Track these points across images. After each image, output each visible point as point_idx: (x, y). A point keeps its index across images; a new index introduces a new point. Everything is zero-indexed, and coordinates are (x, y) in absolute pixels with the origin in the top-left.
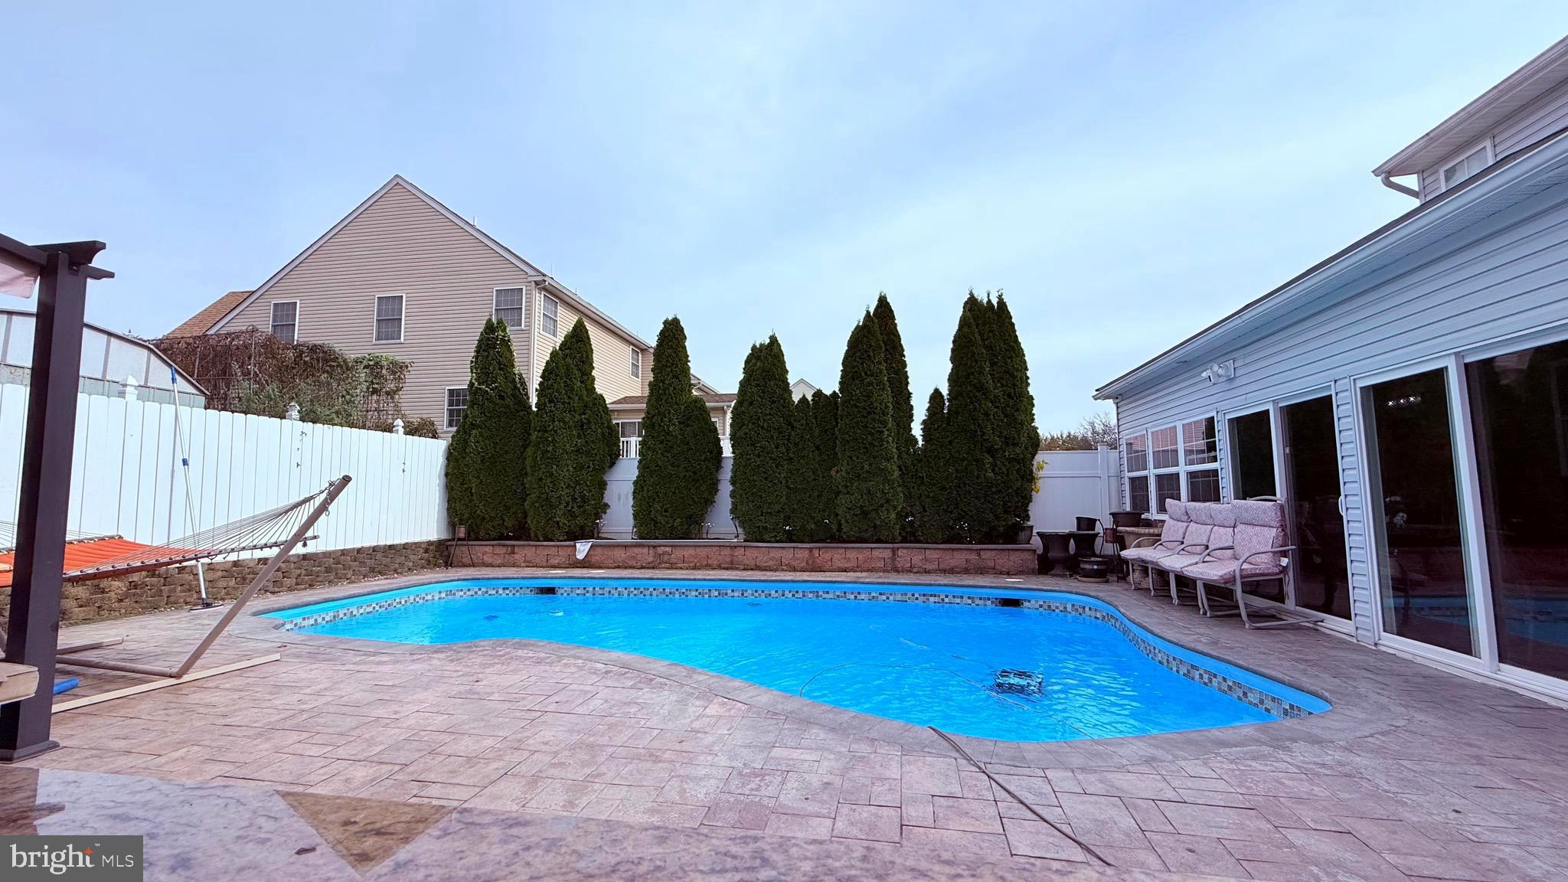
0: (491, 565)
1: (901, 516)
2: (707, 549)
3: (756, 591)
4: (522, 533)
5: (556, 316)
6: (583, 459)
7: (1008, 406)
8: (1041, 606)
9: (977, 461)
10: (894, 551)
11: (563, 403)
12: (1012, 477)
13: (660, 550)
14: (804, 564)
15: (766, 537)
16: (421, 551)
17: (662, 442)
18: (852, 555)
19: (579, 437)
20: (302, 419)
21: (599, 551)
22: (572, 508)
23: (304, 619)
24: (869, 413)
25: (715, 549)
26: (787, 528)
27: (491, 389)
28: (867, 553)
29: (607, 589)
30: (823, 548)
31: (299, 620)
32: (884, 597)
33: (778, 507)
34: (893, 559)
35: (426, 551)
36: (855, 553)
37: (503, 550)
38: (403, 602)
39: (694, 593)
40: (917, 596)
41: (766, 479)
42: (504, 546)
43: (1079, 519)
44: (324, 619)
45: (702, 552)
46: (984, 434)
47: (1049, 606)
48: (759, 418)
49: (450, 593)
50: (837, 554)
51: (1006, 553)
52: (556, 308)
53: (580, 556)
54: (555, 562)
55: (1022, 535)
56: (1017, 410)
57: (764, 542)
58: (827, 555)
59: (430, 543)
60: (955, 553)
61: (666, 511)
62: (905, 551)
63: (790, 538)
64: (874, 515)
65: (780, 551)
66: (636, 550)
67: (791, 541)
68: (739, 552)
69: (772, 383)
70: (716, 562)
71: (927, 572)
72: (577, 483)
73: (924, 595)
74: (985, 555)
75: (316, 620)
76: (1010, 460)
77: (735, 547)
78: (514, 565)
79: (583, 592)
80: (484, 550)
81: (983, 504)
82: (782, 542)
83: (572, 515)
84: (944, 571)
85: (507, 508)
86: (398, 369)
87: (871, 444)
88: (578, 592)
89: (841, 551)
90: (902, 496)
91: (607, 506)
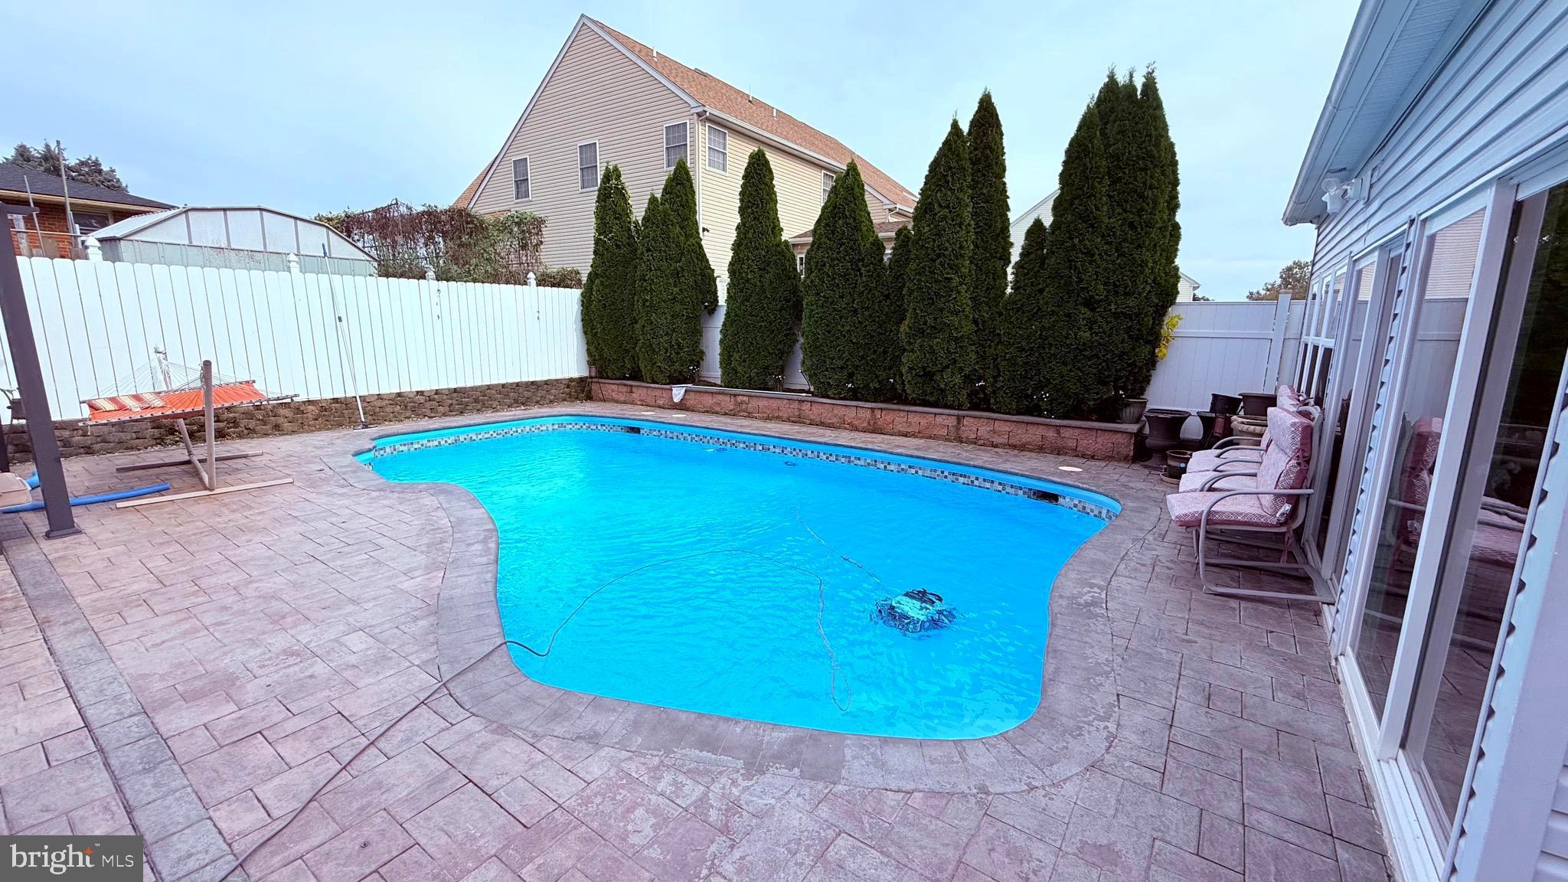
0: (617, 402)
1: (969, 379)
2: (779, 402)
3: (795, 450)
4: (636, 376)
5: (725, 148)
6: (678, 307)
7: (1125, 240)
8: (1076, 506)
9: (1068, 315)
10: (959, 419)
11: (660, 251)
12: (1115, 337)
13: (740, 399)
14: (865, 424)
15: (829, 393)
16: (562, 386)
17: (742, 291)
18: (914, 419)
19: (675, 286)
20: (438, 278)
21: (692, 394)
22: (671, 354)
23: (429, 441)
24: (939, 256)
25: (786, 401)
26: (850, 385)
27: (609, 240)
28: (930, 418)
29: (675, 434)
30: (886, 409)
31: (425, 442)
32: (913, 471)
33: (840, 363)
34: (957, 428)
35: (568, 386)
36: (918, 418)
37: (624, 389)
38: (519, 431)
39: (742, 445)
40: (946, 474)
41: (829, 332)
42: (625, 385)
43: (1215, 396)
44: (446, 442)
45: (775, 404)
46: (1081, 280)
47: (1084, 508)
48: (824, 265)
49: (561, 425)
50: (899, 417)
51: (1094, 433)
52: (725, 139)
53: (676, 400)
54: (660, 402)
55: (1128, 412)
56: (1139, 246)
57: (828, 397)
58: (889, 417)
59: (571, 380)
60: (1030, 428)
61: (744, 361)
62: (972, 420)
63: (855, 395)
64: (938, 377)
65: (844, 409)
66: (720, 397)
67: (857, 399)
68: (806, 406)
69: (840, 222)
70: (786, 415)
71: (995, 446)
72: (674, 330)
73: (954, 474)
74: (1066, 433)
75: (439, 442)
76: (1116, 315)
77: (803, 401)
78: (633, 403)
79: (658, 434)
80: (611, 388)
81: (1071, 370)
82: (847, 400)
83: (670, 360)
85: (627, 351)
86: (538, 223)
87: (937, 294)
88: (655, 433)
89: (902, 414)
90: (974, 356)
91: (702, 353)
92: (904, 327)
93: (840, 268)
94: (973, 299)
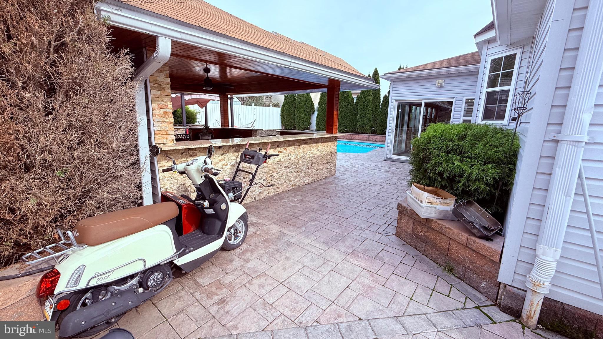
1: (371, 127)
6: (306, 112)
10: (369, 136)
14: (349, 138)
17: (321, 109)
18: (360, 136)
19: (305, 107)
20: (255, 106)
24: (365, 102)
26: (346, 129)
27: (288, 96)
28: (363, 136)
30: (354, 134)
33: (344, 125)
34: (369, 138)
36: (361, 136)
50: (356, 136)
57: (341, 132)
58: (354, 136)
59: (279, 130)
61: (322, 125)
64: (365, 127)
67: (347, 133)
71: (376, 141)
72: (305, 118)
82: (345, 133)
83: (303, 125)
84: (380, 141)
85: (292, 123)
87: (365, 110)
90: (372, 123)
91: (311, 123)
92: (358, 117)
93: (344, 104)
94: (372, 111)
